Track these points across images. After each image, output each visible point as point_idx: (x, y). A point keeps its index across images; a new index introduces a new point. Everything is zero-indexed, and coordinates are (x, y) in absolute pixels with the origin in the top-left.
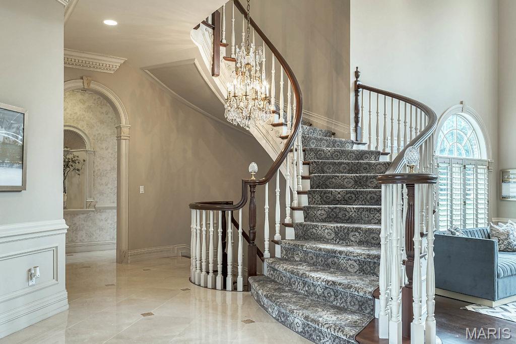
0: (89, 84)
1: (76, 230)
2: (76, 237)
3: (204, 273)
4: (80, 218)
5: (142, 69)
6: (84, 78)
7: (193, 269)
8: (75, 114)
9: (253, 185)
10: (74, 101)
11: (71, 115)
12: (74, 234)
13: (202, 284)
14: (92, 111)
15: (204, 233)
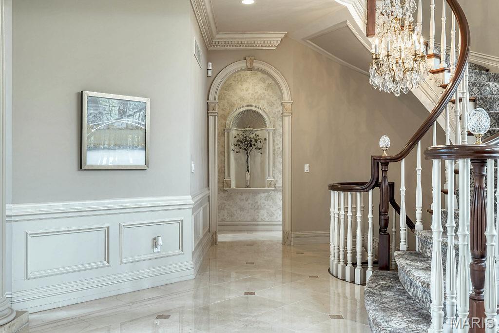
0: (251, 64)
1: (258, 208)
2: (258, 215)
3: (341, 263)
4: (261, 196)
5: (304, 39)
6: (247, 58)
7: (332, 258)
8: (256, 93)
9: (386, 162)
10: (256, 81)
11: (252, 94)
12: (256, 212)
13: (340, 276)
14: (272, 89)
15: (342, 217)
